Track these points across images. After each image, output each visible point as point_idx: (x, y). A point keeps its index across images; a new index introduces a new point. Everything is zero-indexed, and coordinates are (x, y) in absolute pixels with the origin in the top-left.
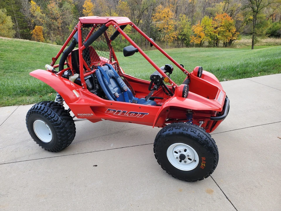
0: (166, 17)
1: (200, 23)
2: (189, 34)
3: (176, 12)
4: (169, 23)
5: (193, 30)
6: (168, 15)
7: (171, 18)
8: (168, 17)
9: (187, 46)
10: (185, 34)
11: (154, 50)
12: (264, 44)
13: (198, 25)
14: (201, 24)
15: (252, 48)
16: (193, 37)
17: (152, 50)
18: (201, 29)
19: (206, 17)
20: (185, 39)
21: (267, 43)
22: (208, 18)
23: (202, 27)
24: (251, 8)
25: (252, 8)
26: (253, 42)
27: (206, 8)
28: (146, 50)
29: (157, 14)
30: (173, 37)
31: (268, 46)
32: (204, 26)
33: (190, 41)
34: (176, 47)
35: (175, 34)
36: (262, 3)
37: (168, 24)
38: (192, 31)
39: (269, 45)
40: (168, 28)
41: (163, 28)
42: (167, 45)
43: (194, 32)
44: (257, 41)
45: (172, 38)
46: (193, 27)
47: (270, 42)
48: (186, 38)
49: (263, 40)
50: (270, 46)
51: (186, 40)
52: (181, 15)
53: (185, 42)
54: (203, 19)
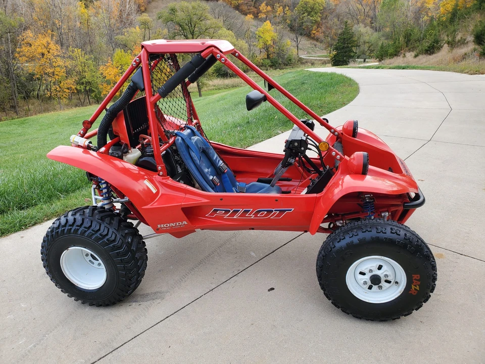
0: (46, 53)
1: (112, 60)
2: (97, 81)
3: (62, 45)
4: (54, 64)
5: (102, 74)
6: (48, 50)
7: (55, 54)
8: (49, 52)
9: (98, 101)
10: (89, 82)
11: (36, 114)
12: (212, 87)
13: (108, 64)
14: (114, 63)
15: (200, 95)
16: (105, 85)
17: (31, 115)
18: (116, 70)
19: (119, 50)
20: (91, 91)
21: (214, 86)
22: (123, 53)
23: (117, 67)
24: (183, 36)
25: (185, 36)
26: (198, 86)
27: (116, 37)
28: (18, 118)
29: (25, 49)
30: (68, 89)
31: (218, 91)
32: (120, 66)
33: (101, 93)
34: (76, 106)
35: (70, 82)
36: (196, 29)
37: (52, 66)
38: (100, 76)
39: (219, 89)
40: (53, 72)
41: (46, 74)
42: (59, 103)
43: (105, 77)
44: (203, 84)
45: (67, 91)
46: (101, 68)
47: (219, 85)
48: (93, 89)
49: (211, 81)
50: (220, 91)
51: (94, 91)
52: (70, 49)
53: (93, 95)
54: (115, 55)
